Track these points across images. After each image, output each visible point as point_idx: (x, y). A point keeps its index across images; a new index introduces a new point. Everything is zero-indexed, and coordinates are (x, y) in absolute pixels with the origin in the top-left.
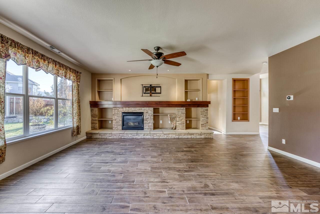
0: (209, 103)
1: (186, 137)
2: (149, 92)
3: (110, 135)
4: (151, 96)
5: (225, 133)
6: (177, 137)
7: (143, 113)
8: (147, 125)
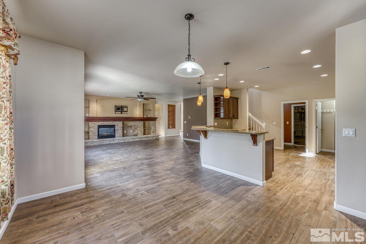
0: (157, 118)
1: (145, 139)
2: (120, 111)
3: (91, 143)
4: (121, 113)
5: (164, 136)
6: (140, 140)
7: (115, 125)
8: (118, 134)
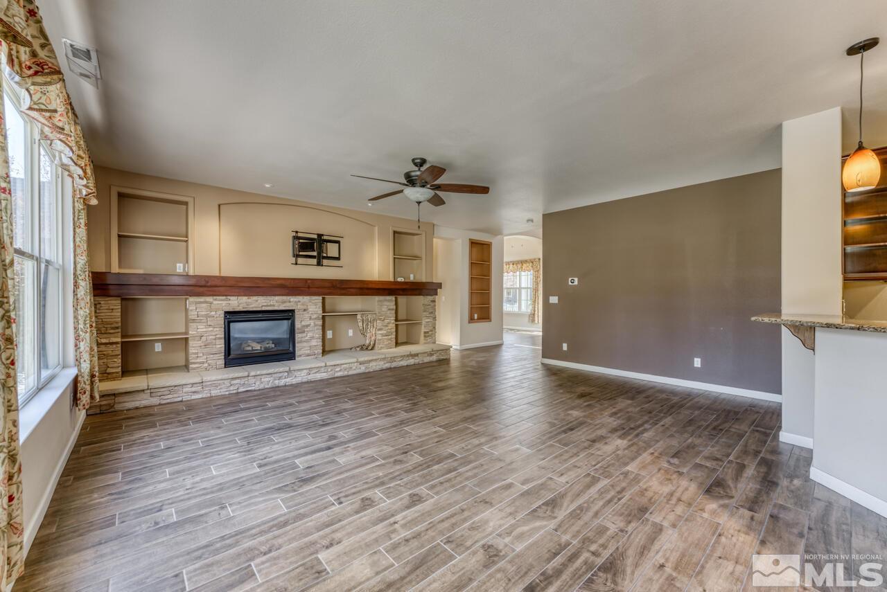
0: (440, 285)
2: (315, 254)
4: (319, 264)
6: (388, 365)
7: (293, 311)
8: (305, 344)
